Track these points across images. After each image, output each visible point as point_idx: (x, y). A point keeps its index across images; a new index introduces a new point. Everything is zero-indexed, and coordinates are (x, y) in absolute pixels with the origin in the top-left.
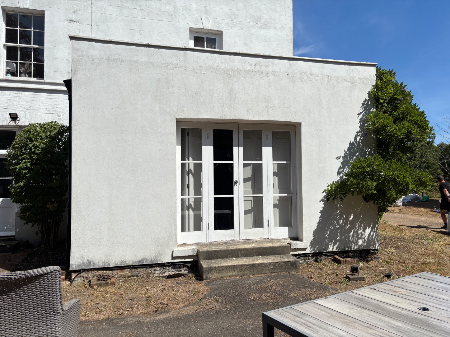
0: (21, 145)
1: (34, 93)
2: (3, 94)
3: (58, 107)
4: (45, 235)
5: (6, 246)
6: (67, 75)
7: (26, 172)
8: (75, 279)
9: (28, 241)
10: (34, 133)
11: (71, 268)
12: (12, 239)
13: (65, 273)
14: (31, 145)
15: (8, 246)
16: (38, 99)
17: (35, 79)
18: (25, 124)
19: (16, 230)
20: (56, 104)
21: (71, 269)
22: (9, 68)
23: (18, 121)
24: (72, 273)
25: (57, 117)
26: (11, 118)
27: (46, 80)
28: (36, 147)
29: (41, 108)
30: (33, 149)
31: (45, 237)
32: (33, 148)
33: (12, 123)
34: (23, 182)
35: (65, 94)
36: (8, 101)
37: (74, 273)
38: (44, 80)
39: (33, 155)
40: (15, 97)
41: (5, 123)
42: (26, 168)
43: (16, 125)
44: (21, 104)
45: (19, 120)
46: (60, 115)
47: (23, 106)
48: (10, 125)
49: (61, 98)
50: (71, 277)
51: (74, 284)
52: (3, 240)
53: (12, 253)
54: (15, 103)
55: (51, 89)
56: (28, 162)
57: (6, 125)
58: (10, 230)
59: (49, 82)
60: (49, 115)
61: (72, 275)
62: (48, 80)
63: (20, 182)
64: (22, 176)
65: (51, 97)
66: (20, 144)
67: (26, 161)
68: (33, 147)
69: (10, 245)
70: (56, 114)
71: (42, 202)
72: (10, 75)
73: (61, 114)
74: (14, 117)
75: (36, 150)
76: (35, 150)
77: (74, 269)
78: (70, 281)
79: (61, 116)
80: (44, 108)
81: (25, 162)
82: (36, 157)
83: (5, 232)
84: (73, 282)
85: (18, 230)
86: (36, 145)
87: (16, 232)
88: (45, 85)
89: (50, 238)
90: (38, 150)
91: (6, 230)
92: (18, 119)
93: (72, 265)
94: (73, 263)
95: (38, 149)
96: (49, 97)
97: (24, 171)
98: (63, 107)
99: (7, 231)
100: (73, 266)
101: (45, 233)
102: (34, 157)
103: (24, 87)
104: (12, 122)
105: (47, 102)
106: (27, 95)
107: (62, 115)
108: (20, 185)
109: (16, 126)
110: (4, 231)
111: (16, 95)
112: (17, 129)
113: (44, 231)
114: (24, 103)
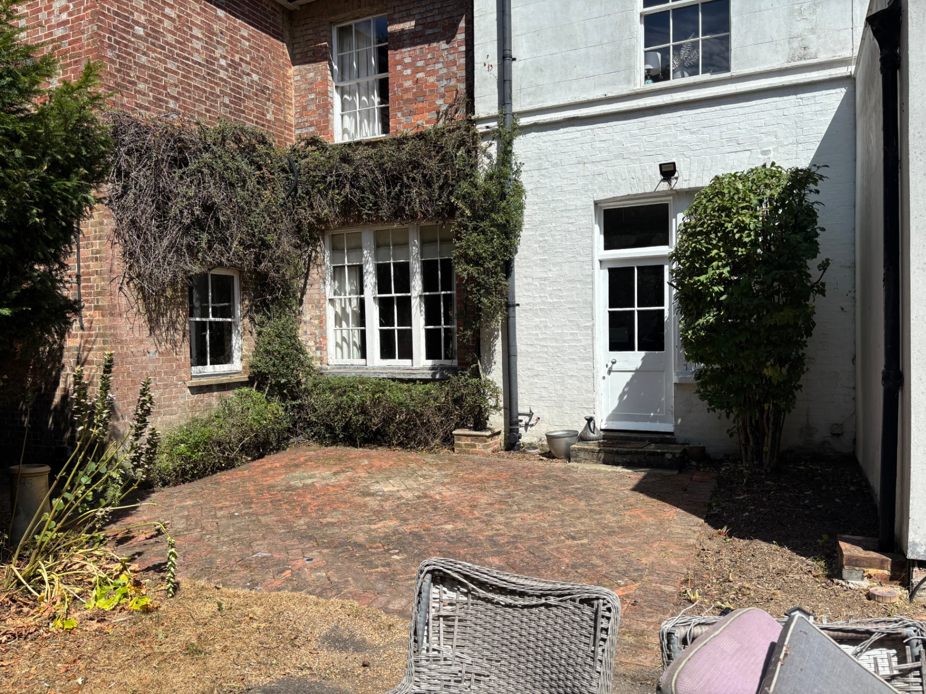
0: (709, 226)
1: (708, 109)
2: (642, 124)
3: (763, 131)
4: (751, 439)
5: (663, 454)
6: (787, 45)
7: (722, 289)
8: (922, 586)
9: (703, 448)
10: (734, 195)
11: (913, 553)
12: (668, 438)
13: (889, 563)
14: (730, 225)
15: (669, 456)
16: (717, 120)
17: (708, 77)
18: (689, 184)
19: (676, 420)
20: (759, 125)
21: (910, 556)
22: (649, 67)
23: (675, 181)
24: (914, 566)
25: (760, 156)
26: (662, 173)
27: (735, 70)
28: (742, 228)
29: (724, 141)
30: (737, 232)
31: (751, 444)
32: (735, 231)
33: (664, 186)
34: (712, 314)
35: (780, 97)
36: (654, 139)
37: (919, 567)
38: (729, 71)
39: (735, 249)
40: (668, 127)
41: (649, 189)
42: (721, 280)
43: (672, 189)
44: (680, 141)
45: (677, 178)
46: (767, 151)
47: (685, 144)
48: (658, 192)
49: (770, 108)
50: (909, 576)
51: (921, 599)
52: (652, 441)
53: (680, 472)
54: (667, 139)
55: (748, 89)
56: (724, 266)
57: (650, 193)
58: (662, 420)
59: (743, 73)
60: (741, 154)
61: (914, 574)
62: (739, 69)
63: (707, 315)
64: (709, 299)
65: (747, 110)
66: (705, 226)
67: (720, 264)
68: (735, 228)
69: (671, 453)
70: (759, 150)
71: (752, 361)
72: (651, 81)
73: (771, 148)
74: (668, 172)
75: (744, 235)
76: (741, 237)
77: (921, 558)
78: (908, 589)
79: (772, 152)
80: (729, 140)
81: (718, 268)
82: (745, 253)
83: (652, 424)
84: (918, 593)
85: (679, 421)
86: (743, 222)
87: (676, 426)
88: (733, 85)
89: (764, 449)
90: (749, 235)
91: (653, 420)
92: (676, 175)
93: (915, 544)
94: (917, 541)
95: (747, 232)
96: (741, 111)
97: (716, 289)
98: (775, 129)
99: (656, 422)
100: (918, 549)
101: (750, 436)
102: (740, 253)
103: (686, 99)
104: (662, 183)
105: (737, 124)
106: (692, 118)
107: (774, 151)
108: (708, 322)
109: (670, 192)
110: (650, 422)
111: (669, 122)
112: (671, 198)
113: (748, 431)
114: (687, 137)
